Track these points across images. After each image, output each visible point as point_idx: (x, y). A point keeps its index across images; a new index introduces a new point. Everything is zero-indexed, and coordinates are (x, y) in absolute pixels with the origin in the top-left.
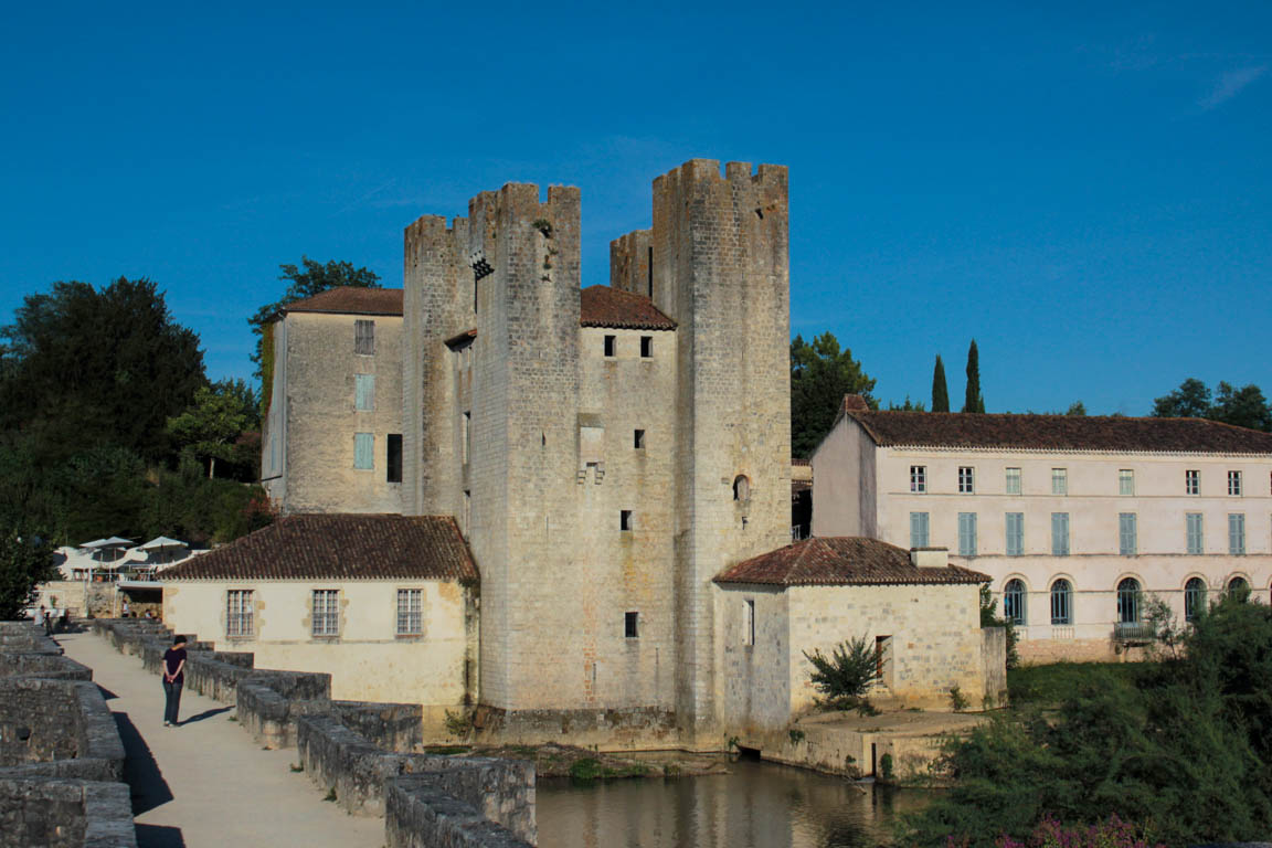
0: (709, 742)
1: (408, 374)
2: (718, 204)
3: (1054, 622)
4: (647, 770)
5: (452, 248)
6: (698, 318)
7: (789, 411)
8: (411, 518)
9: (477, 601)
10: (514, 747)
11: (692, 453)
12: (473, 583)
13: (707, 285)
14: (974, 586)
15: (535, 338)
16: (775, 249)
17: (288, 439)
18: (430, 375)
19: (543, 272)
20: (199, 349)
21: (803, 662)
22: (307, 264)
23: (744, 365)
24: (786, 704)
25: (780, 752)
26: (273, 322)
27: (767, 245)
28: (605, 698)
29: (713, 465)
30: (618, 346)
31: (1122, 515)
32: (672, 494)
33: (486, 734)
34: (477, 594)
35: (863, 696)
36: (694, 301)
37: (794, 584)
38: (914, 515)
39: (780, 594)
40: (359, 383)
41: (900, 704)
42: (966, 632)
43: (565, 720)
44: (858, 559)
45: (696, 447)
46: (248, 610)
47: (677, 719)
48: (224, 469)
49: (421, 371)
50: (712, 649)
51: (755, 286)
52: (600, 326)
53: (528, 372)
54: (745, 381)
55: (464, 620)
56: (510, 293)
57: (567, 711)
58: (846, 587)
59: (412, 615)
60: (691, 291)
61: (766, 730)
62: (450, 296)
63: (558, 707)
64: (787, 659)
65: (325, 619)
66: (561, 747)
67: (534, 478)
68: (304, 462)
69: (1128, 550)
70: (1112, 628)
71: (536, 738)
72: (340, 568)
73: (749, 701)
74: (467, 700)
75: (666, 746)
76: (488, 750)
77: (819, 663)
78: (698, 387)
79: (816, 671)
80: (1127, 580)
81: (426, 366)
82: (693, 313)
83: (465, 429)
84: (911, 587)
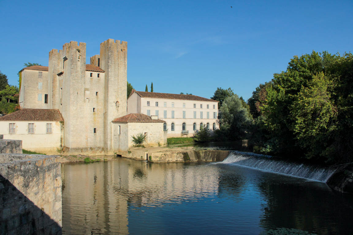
0: (111, 153)
1: (49, 81)
2: (114, 48)
3: (172, 130)
4: (100, 160)
5: (59, 56)
6: (109, 70)
7: (127, 89)
8: (49, 109)
9: (63, 126)
10: (72, 156)
11: (108, 97)
12: (62, 122)
13: (111, 64)
14: (162, 123)
15: (76, 73)
16: (125, 58)
17: (24, 94)
18: (54, 81)
19: (78, 60)
20: (7, 78)
21: (131, 138)
22: (29, 63)
23: (118, 80)
24: (127, 146)
25: (126, 155)
26: (21, 72)
27: (123, 57)
28: (90, 145)
29: (112, 99)
30: (93, 75)
31: (183, 111)
32: (103, 105)
33: (65, 152)
34: (63, 125)
35: (142, 144)
36: (109, 66)
37: (129, 122)
38: (148, 110)
39: (126, 124)
40: (39, 84)
41: (149, 146)
42: (161, 132)
43: (82, 150)
44: (141, 118)
45: (109, 96)
46: (14, 128)
47: (104, 149)
48: (11, 101)
49: (52, 80)
50: (111, 135)
51: (121, 64)
52: (89, 71)
53: (74, 79)
54: (118, 83)
55: (60, 130)
56: (71, 63)
57: (82, 148)
58: (139, 123)
59: (50, 129)
60: (108, 65)
61: (123, 151)
62: (58, 65)
63: (80, 147)
64: (128, 137)
65: (31, 130)
66: (82, 155)
67: (76, 101)
68: (28, 99)
69: (184, 118)
70: (181, 132)
71: (76, 154)
72: (34, 119)
73: (119, 146)
74: (61, 146)
75: (102, 154)
76: (66, 156)
77: (134, 138)
78: (109, 83)
79: (133, 139)
80: (184, 123)
81: (53, 79)
82: (108, 69)
83: (61, 92)
84: (151, 123)
